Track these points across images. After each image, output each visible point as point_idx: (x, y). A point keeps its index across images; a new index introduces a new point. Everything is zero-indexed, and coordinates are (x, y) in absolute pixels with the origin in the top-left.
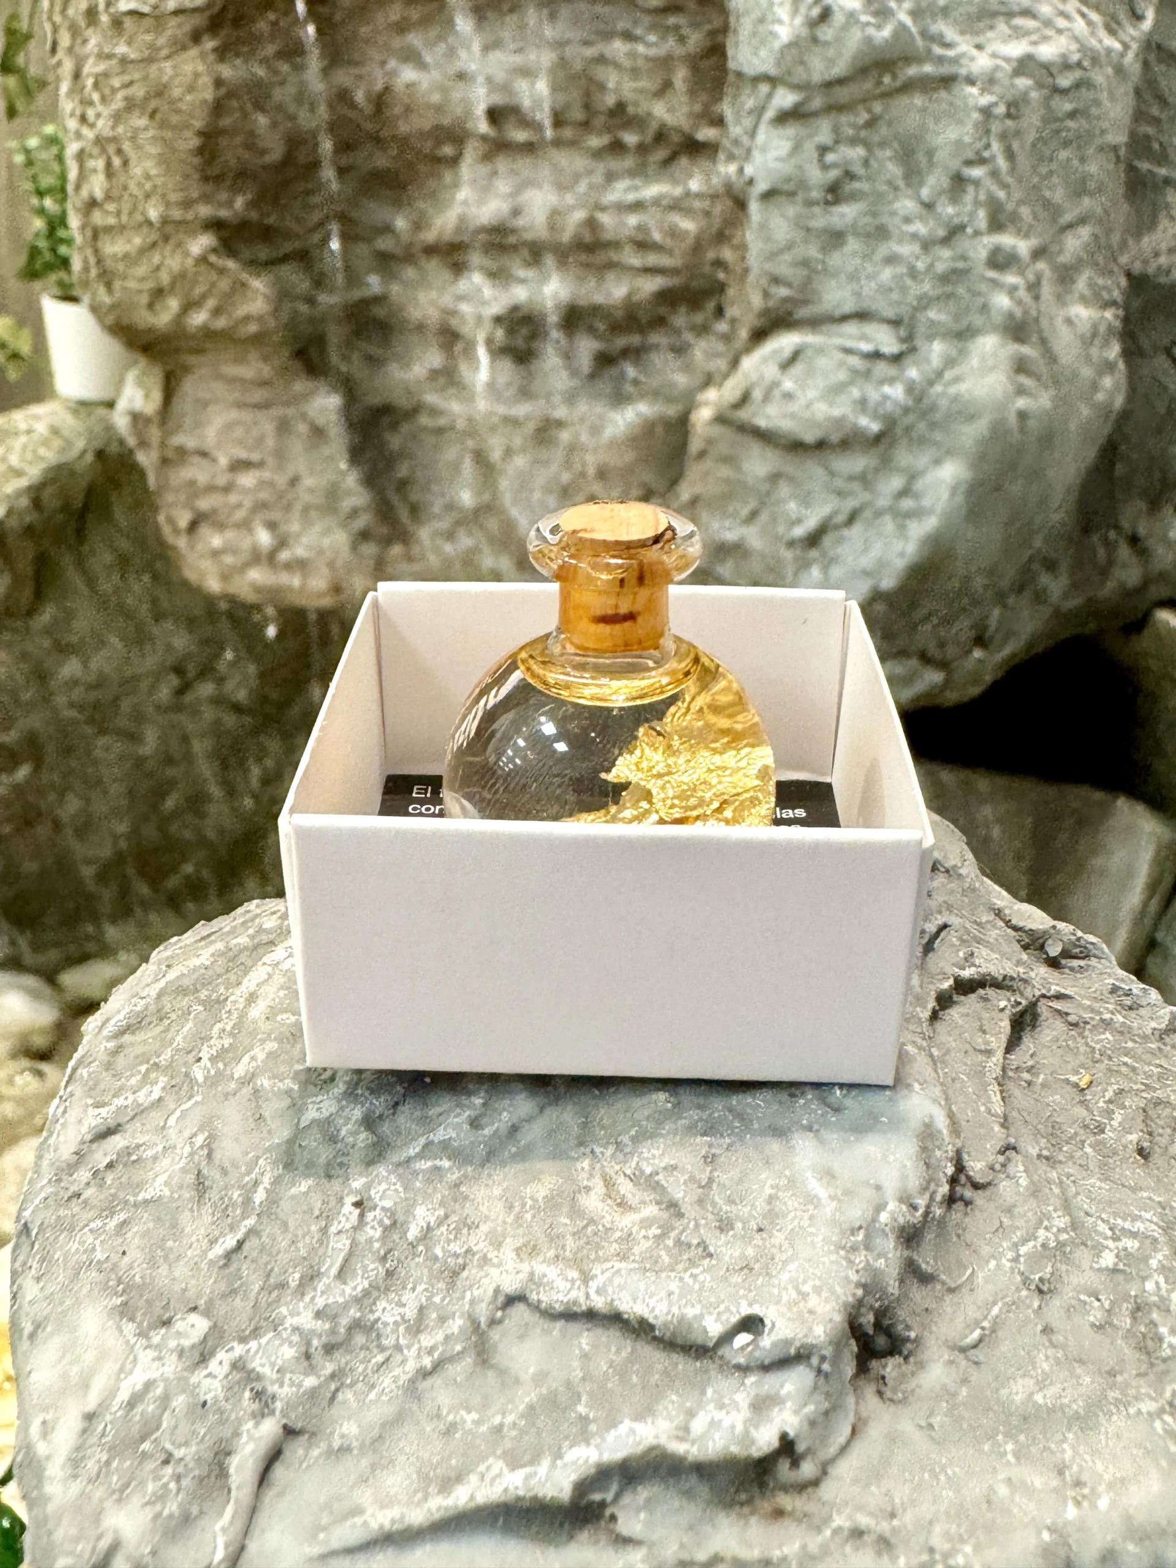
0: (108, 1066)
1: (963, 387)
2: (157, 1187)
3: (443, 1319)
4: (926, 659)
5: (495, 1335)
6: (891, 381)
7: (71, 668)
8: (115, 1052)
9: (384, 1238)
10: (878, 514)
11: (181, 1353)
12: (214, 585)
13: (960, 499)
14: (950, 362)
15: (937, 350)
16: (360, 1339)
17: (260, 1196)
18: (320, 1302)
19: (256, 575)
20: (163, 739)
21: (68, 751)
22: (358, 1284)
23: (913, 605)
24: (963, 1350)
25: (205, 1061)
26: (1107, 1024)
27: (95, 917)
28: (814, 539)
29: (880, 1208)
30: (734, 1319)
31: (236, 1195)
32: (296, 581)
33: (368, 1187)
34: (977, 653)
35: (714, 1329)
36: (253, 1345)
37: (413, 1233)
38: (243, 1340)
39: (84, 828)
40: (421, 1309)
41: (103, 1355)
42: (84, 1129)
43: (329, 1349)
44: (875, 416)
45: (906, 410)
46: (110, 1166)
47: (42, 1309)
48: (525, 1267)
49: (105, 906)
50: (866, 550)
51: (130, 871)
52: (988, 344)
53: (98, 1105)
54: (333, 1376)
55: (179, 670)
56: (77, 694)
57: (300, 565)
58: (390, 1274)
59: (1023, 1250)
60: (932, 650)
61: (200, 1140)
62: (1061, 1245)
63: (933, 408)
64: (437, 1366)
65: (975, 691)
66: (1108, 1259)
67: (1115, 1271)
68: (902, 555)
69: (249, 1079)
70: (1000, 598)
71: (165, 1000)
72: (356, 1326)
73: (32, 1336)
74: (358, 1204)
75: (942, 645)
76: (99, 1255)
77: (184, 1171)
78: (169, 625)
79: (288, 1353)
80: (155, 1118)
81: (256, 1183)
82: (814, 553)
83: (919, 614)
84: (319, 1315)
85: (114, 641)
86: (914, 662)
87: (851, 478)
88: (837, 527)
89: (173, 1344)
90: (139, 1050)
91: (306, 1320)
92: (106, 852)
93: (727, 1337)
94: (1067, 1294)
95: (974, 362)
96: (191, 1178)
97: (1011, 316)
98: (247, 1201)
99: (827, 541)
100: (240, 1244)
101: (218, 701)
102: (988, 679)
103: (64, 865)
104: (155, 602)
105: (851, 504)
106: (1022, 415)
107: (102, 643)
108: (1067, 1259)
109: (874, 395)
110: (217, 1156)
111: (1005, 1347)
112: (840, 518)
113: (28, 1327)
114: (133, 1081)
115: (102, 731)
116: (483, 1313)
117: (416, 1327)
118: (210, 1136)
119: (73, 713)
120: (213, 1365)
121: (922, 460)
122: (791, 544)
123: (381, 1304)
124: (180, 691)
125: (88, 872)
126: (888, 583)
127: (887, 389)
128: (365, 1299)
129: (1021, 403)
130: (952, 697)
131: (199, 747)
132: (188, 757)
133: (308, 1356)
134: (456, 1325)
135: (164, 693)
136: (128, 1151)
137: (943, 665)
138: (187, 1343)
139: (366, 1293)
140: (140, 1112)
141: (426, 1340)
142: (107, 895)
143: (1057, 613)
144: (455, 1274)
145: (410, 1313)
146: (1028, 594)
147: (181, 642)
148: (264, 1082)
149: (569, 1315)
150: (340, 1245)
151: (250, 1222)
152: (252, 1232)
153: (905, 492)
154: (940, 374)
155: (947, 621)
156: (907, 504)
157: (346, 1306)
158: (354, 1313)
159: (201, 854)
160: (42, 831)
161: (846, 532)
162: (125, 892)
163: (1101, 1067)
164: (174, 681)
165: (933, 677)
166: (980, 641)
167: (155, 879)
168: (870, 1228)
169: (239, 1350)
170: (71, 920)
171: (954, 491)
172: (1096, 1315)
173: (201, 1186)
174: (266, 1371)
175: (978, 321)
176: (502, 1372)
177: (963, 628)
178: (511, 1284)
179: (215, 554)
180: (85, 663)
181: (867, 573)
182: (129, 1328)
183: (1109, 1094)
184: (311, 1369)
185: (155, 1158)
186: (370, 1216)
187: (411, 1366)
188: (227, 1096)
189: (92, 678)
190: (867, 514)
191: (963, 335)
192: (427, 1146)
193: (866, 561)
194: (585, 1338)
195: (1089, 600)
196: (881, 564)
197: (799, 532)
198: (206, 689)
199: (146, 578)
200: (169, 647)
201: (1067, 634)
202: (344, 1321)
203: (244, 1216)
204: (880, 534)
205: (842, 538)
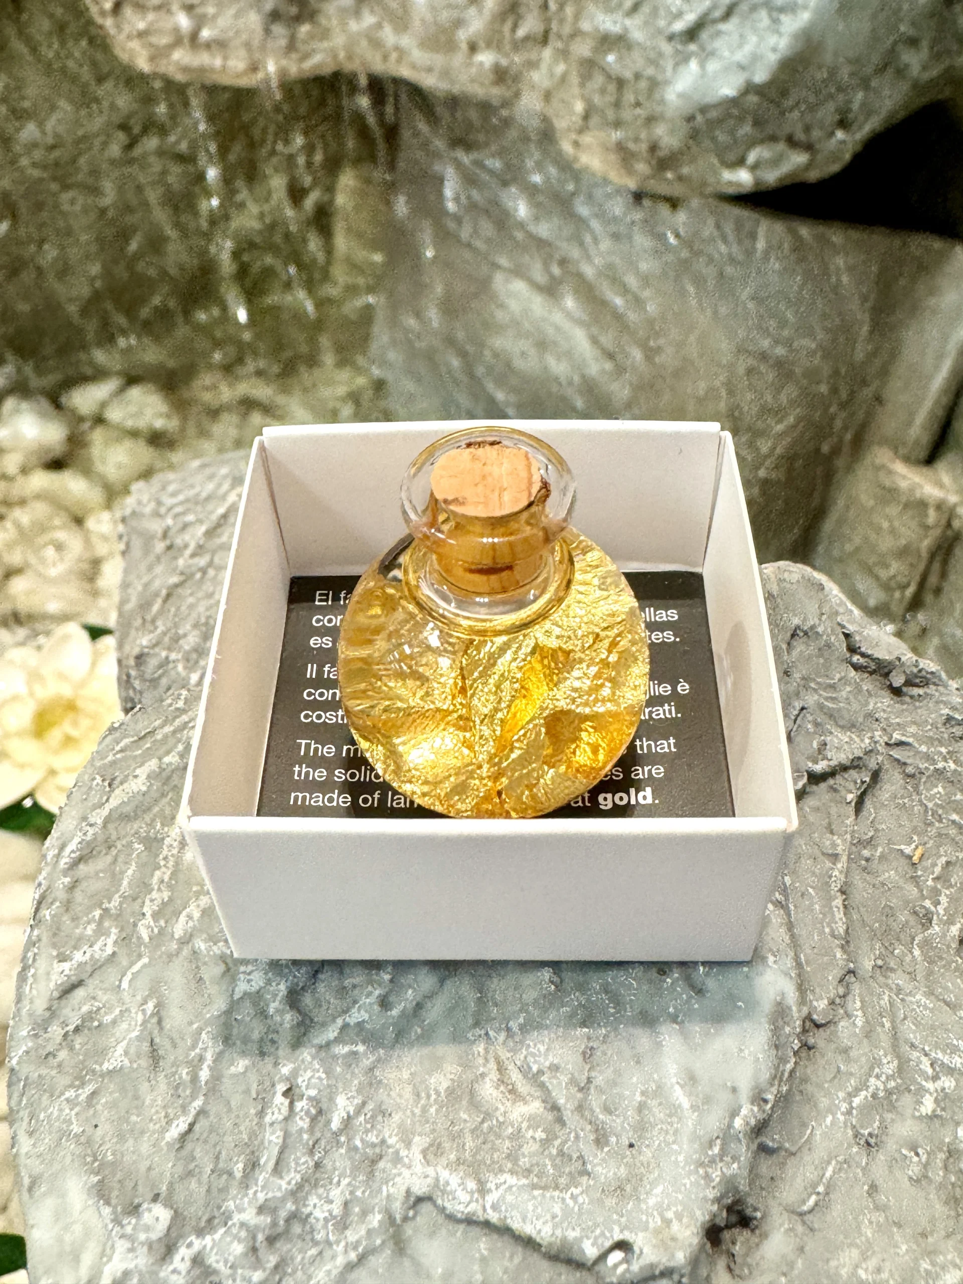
0: (67, 905)
2: (116, 1059)
3: (364, 1213)
4: (792, 142)
5: (409, 1230)
7: (30, 131)
8: (72, 888)
9: (311, 1130)
10: (754, 7)
11: (150, 1246)
12: (143, 64)
16: (297, 1229)
17: (204, 1074)
18: (261, 1197)
19: (180, 56)
20: (121, 189)
21: (39, 206)
22: (291, 1178)
23: (784, 93)
24: (801, 1214)
25: (149, 920)
26: (940, 772)
28: (692, 34)
29: (734, 1113)
30: (608, 1244)
31: (184, 1072)
32: (218, 62)
33: (295, 1073)
34: (840, 135)
35: (591, 1251)
36: (208, 1240)
37: (335, 1125)
38: (200, 1233)
39: (64, 271)
40: (346, 1204)
41: (87, 1233)
42: (52, 985)
43: (271, 1240)
46: (77, 1030)
47: (37, 1167)
48: (431, 1171)
50: (740, 46)
53: (62, 958)
54: (276, 1267)
55: (124, 127)
56: (38, 155)
57: (219, 45)
58: (317, 1165)
59: (856, 1101)
60: (800, 136)
61: (150, 1006)
62: (889, 1093)
64: (362, 1258)
65: (835, 168)
66: (928, 1105)
67: (933, 1117)
68: (774, 50)
69: (186, 940)
70: (865, 84)
71: (111, 826)
72: (293, 1217)
73: (30, 1189)
74: (287, 1093)
75: (807, 129)
76: (76, 1128)
77: (139, 1038)
78: (109, 85)
79: (238, 1249)
80: (111, 975)
81: (201, 1059)
82: (693, 47)
83: (789, 102)
84: (261, 1210)
85: (63, 103)
86: (781, 146)
88: (715, 21)
89: (142, 1237)
90: (94, 886)
91: (249, 1216)
92: (85, 291)
93: (603, 1256)
94: (891, 1145)
96: (145, 1046)
98: (195, 1079)
99: (704, 35)
100: (191, 1126)
101: (161, 153)
102: (848, 157)
104: (94, 64)
107: (53, 108)
108: (892, 1108)
110: (167, 1025)
111: (836, 1210)
112: (717, 14)
113: (26, 1181)
114: (89, 931)
115: (66, 187)
116: (397, 1208)
117: (342, 1224)
118: (159, 1005)
119: (36, 173)
120: (177, 1258)
122: (671, 38)
123: (313, 1200)
124: (130, 147)
126: (760, 76)
128: (297, 1193)
130: (813, 176)
131: (153, 196)
132: (146, 204)
133: (254, 1250)
134: (375, 1219)
135: (115, 150)
136: (89, 1017)
137: (809, 147)
138: (154, 1236)
139: (300, 1187)
140: (97, 967)
141: (352, 1236)
142: (91, 327)
143: (916, 85)
144: (374, 1162)
145: (337, 1209)
146: (890, 71)
147: (124, 101)
148: (201, 945)
149: (469, 1221)
150: (274, 1138)
151: (198, 1103)
152: (202, 1112)
155: (812, 108)
157: (283, 1200)
158: (290, 1206)
159: (166, 289)
160: (27, 277)
161: (723, 27)
163: (932, 831)
164: (121, 137)
165: (799, 159)
166: (843, 124)
168: (727, 1136)
169: (197, 1244)
172: (914, 1170)
173: (155, 1057)
174: (221, 1267)
176: (417, 1264)
177: (828, 113)
178: (420, 1188)
179: (141, 35)
180: (41, 124)
181: (742, 67)
182: (107, 1211)
183: (938, 870)
184: (258, 1264)
185: (114, 1022)
186: (299, 1105)
187: (340, 1261)
188: (171, 957)
189: (50, 140)
190: (743, 7)
192: (345, 1026)
193: (740, 56)
194: (483, 1244)
195: (947, 70)
196: (755, 58)
197: (679, 26)
198: (151, 143)
199: (84, 43)
200: (113, 106)
201: (924, 100)
202: (283, 1214)
203: (193, 1097)
204: (755, 30)
205: (719, 33)
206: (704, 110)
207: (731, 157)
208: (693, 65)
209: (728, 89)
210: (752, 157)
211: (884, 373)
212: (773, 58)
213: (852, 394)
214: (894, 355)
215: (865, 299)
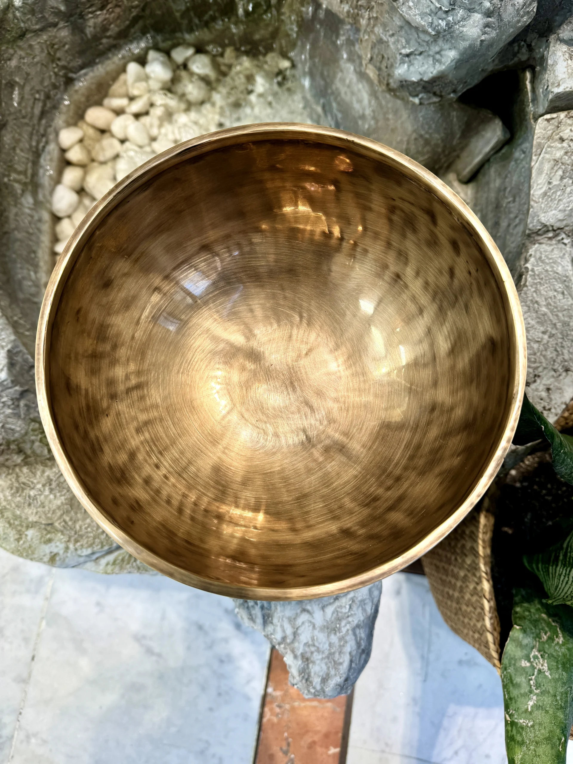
1: (465, 29)
4: (435, 94)
6: (442, 19)
10: (429, 56)
13: (453, 63)
14: (463, 19)
15: (461, 12)
27: (181, 31)
28: (408, 55)
44: (434, 29)
45: (445, 30)
49: (184, 27)
50: (422, 66)
51: (192, 14)
52: (477, 17)
60: (438, 92)
63: (453, 32)
68: (432, 73)
75: (441, 92)
82: (407, 60)
83: (435, 85)
86: (431, 95)
87: (424, 41)
95: (471, 21)
97: (489, 9)
99: (412, 57)
103: (170, 12)
105: (421, 49)
106: (482, 41)
109: (435, 23)
112: (417, 52)
121: (447, 46)
122: (401, 54)
125: (178, 15)
126: (426, 79)
127: (440, 21)
129: (483, 38)
137: (441, 96)
153: (438, 53)
154: (459, 22)
155: (443, 87)
156: (438, 57)
161: (418, 57)
162: (190, 21)
166: (453, 92)
167: (200, 18)
170: (174, 31)
171: (452, 61)
175: (477, 8)
177: (450, 89)
181: (420, 74)
190: (426, 54)
191: (471, 11)
193: (422, 70)
196: (425, 72)
197: (404, 51)
204: (428, 63)
205: (416, 59)
206: (406, 81)
207: (414, 94)
208: (406, 66)
209: (414, 79)
210: (420, 96)
211: (462, 149)
212: (431, 75)
213: (450, 153)
214: (467, 145)
215: (460, 127)
